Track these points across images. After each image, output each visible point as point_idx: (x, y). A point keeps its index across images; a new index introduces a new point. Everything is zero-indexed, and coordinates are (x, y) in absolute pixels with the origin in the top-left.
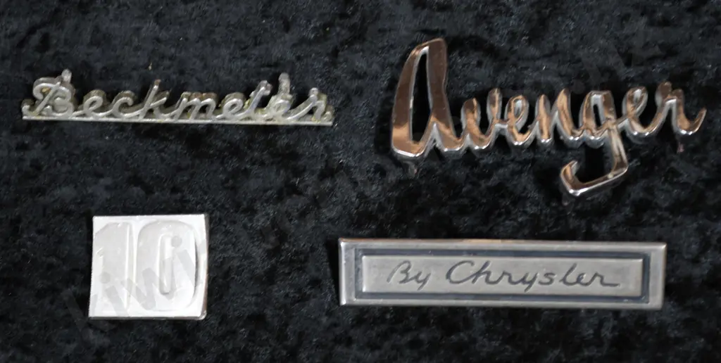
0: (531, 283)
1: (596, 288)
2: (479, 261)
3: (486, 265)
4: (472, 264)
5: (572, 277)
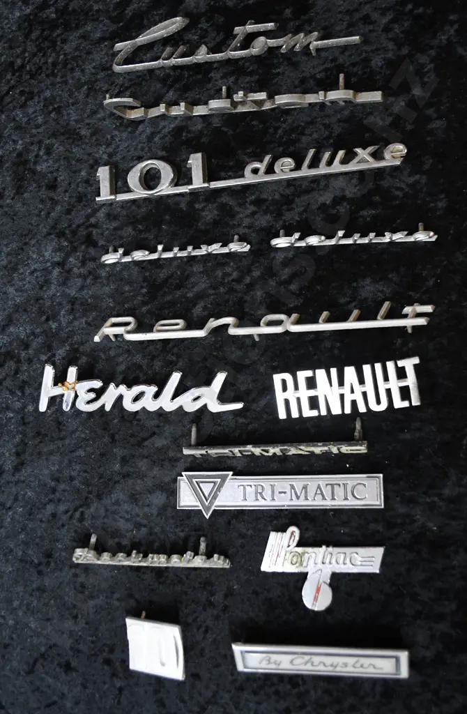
0: (336, 667)
1: (371, 670)
2: (307, 658)
3: (311, 659)
4: (303, 658)
5: (358, 665)
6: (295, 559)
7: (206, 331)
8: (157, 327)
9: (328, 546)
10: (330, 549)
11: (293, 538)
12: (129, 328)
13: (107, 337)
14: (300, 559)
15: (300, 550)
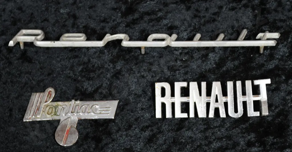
6: (50, 111)
7: (104, 42)
8: (62, 38)
9: (76, 100)
10: (78, 102)
11: (49, 96)
12: (39, 37)
13: (18, 44)
14: (54, 110)
15: (55, 104)
